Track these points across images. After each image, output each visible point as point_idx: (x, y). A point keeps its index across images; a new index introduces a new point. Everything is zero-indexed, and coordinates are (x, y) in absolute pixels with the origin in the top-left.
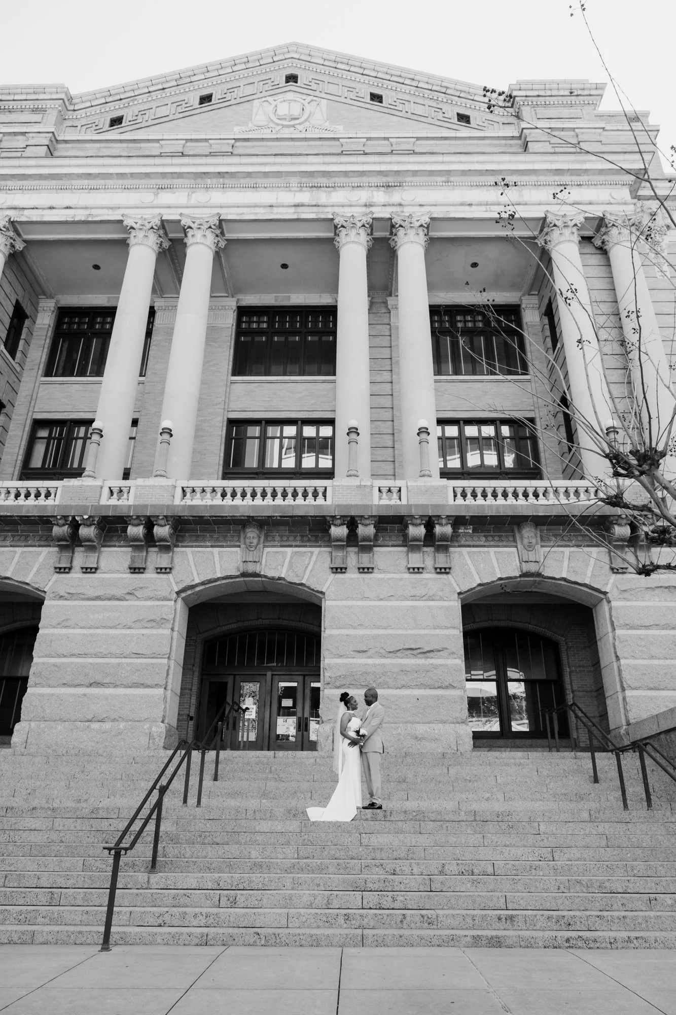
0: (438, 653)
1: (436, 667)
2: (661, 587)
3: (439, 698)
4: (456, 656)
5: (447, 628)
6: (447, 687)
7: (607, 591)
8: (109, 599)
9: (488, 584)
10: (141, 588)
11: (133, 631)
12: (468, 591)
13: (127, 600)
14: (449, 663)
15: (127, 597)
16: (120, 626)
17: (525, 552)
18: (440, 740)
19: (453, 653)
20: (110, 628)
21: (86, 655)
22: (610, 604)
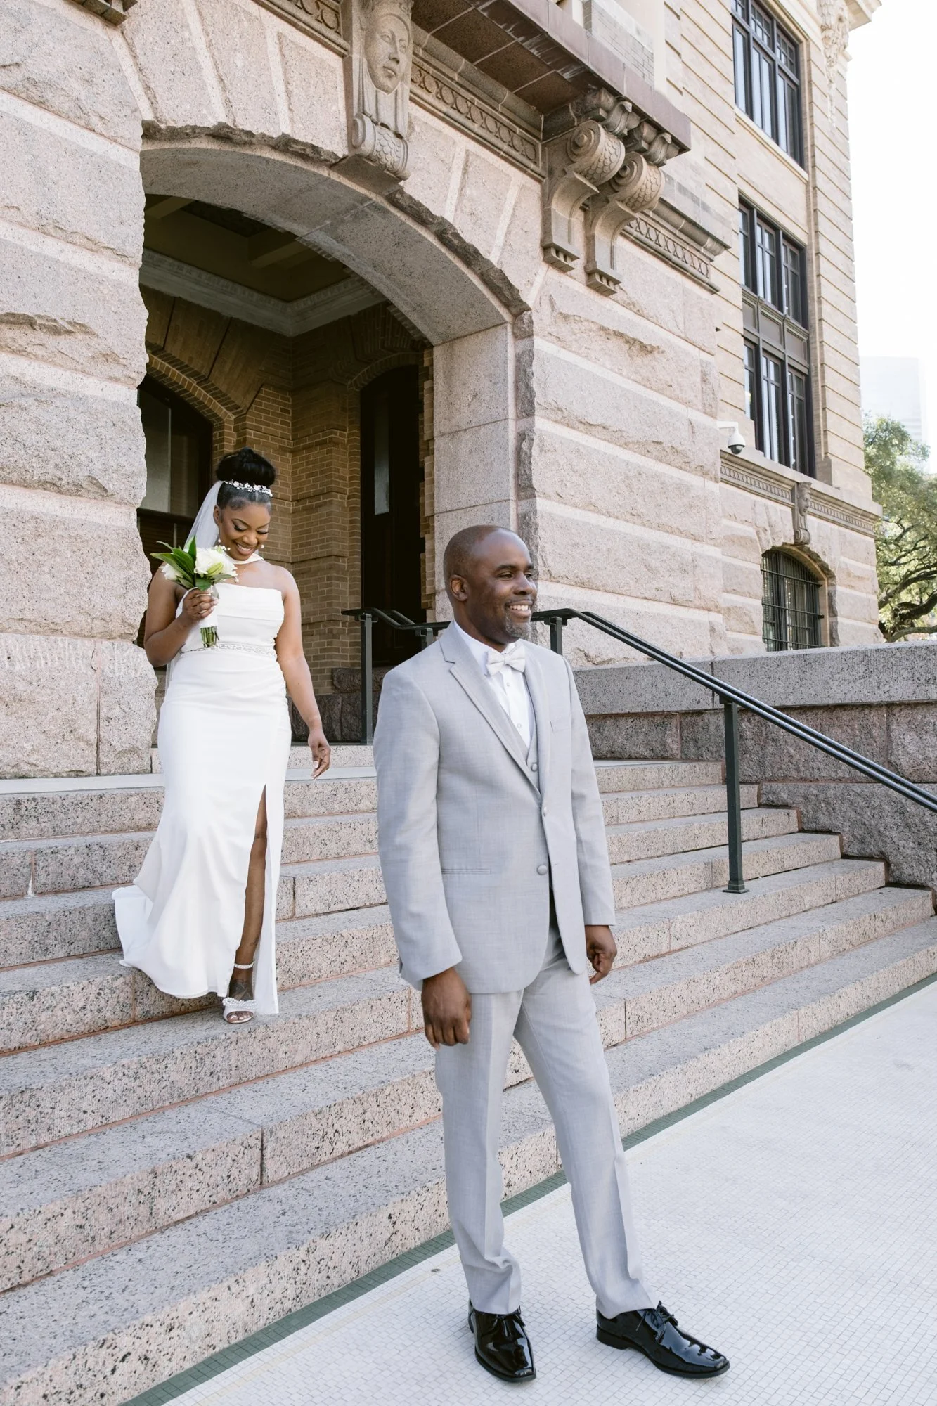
0: (52, 341)
1: (40, 396)
2: (620, 335)
3: (39, 526)
4: (118, 371)
5: (93, 246)
6: (76, 490)
7: (530, 303)
9: (249, 139)
12: (175, 134)
14: (88, 392)
17: (368, 81)
18: (32, 702)
19: (109, 356)
22: (526, 342)
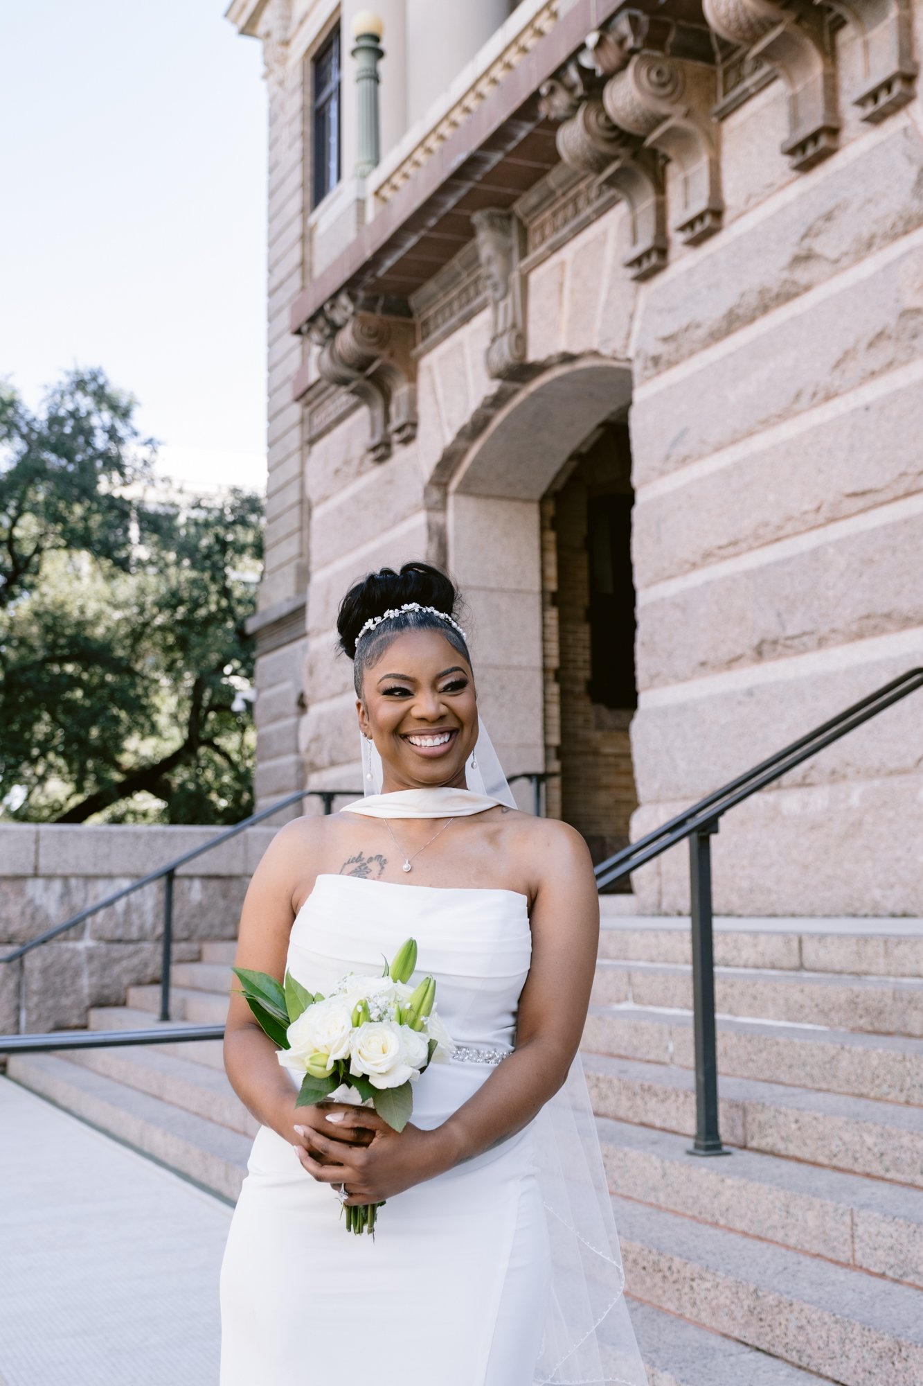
8: (765, 309)
10: (829, 217)
11: (840, 406)
13: (808, 288)
15: (802, 275)
16: (805, 400)
20: (783, 416)
21: (734, 547)
